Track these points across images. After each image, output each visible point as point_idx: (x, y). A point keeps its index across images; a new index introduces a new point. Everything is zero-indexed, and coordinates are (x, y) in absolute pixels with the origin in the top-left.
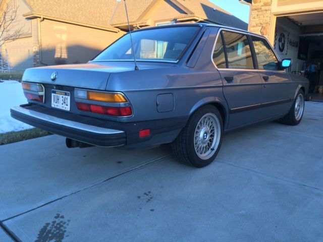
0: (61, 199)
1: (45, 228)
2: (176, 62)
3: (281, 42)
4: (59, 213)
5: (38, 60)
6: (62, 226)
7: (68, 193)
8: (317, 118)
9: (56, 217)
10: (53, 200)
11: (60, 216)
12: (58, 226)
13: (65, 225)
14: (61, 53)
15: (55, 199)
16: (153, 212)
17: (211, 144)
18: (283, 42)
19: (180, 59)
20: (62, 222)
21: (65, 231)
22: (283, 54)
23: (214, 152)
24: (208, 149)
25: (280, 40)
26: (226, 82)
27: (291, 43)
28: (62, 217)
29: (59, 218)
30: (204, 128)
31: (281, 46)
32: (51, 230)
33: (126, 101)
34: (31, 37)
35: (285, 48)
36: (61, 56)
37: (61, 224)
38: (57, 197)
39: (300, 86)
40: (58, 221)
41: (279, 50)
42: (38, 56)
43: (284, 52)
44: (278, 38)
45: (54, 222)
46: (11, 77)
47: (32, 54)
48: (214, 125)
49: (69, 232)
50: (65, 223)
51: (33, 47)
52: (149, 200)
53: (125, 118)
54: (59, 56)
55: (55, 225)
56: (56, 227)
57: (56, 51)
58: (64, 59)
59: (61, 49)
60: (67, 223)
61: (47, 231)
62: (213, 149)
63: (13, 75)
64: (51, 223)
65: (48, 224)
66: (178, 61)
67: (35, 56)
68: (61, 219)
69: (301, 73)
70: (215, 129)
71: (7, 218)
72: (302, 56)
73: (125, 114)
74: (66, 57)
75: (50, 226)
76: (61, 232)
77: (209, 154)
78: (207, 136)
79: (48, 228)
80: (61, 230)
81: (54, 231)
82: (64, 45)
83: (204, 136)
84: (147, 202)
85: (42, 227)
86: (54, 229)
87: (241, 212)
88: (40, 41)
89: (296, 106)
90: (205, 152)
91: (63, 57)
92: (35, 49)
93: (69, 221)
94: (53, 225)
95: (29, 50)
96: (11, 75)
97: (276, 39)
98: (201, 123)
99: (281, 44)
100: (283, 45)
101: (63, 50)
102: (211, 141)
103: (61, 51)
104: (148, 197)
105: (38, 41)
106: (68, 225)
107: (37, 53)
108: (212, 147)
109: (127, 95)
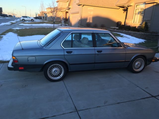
5: (80, 24)
14: (90, 20)
34: (79, 13)
36: (89, 21)
42: (80, 22)
54: (89, 22)
57: (88, 20)
74: (92, 22)
82: (91, 17)
88: (81, 15)
91: (90, 22)
92: (79, 19)
109: (16, 57)
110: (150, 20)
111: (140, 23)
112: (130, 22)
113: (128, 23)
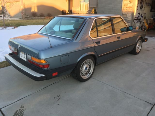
0: (24, 98)
1: (16, 112)
2: (71, 39)
3: (141, 4)
4: (22, 105)
5: (24, 13)
6: (22, 111)
7: (27, 95)
8: (149, 49)
9: (21, 107)
10: (21, 99)
11: (23, 106)
12: (21, 111)
13: (24, 111)
14: (34, 9)
15: (22, 98)
16: (59, 105)
17: (89, 71)
18: (142, 4)
19: (73, 37)
20: (23, 109)
21: (23, 114)
22: (142, 11)
23: (90, 75)
24: (88, 74)
25: (141, 3)
26: (96, 44)
27: (147, 4)
28: (23, 107)
29: (22, 108)
30: (85, 66)
31: (141, 7)
32: (18, 113)
33: (46, 62)
34: (20, 1)
35: (144, 7)
36: (34, 11)
37: (23, 110)
38: (23, 97)
39: (140, 36)
40: (21, 109)
41: (140, 9)
42: (23, 11)
43: (143, 9)
44: (139, 2)
45: (20, 110)
46: (10, 25)
47: (21, 10)
48: (91, 63)
49: (25, 115)
50: (24, 110)
51: (21, 7)
52: (58, 99)
53: (46, 69)
54: (33, 11)
55: (20, 111)
56: (20, 112)
57: (32, 8)
58: (36, 12)
59: (34, 7)
60: (25, 110)
61: (17, 114)
62: (90, 74)
63: (11, 24)
64: (19, 110)
65: (18, 110)
66: (72, 38)
67: (22, 11)
68: (23, 108)
69: (151, 19)
70: (91, 65)
71: (3, 107)
72: (153, 10)
73: (46, 67)
74: (37, 11)
75: (18, 111)
76: (22, 114)
77: (88, 76)
78: (87, 69)
79: (17, 112)
80: (22, 113)
81: (20, 114)
82: (36, 5)
83: (85, 69)
84: (57, 100)
85: (15, 112)
86: (19, 113)
87: (93, 106)
88: (24, 4)
89: (137, 46)
90: (86, 75)
91: (35, 11)
92: (22, 8)
93: (25, 109)
94: (19, 111)
95: (19, 8)
96: (10, 24)
97: (138, 3)
98: (84, 64)
99: (141, 5)
100: (142, 6)
101: (35, 8)
102: (89, 70)
103: (34, 8)
104: (58, 98)
105: (23, 3)
106: (25, 111)
107: (23, 10)
108: (90, 73)
109: (47, 60)
110: (96, 7)
111: (87, 11)
112: (77, 10)
113: (75, 11)
